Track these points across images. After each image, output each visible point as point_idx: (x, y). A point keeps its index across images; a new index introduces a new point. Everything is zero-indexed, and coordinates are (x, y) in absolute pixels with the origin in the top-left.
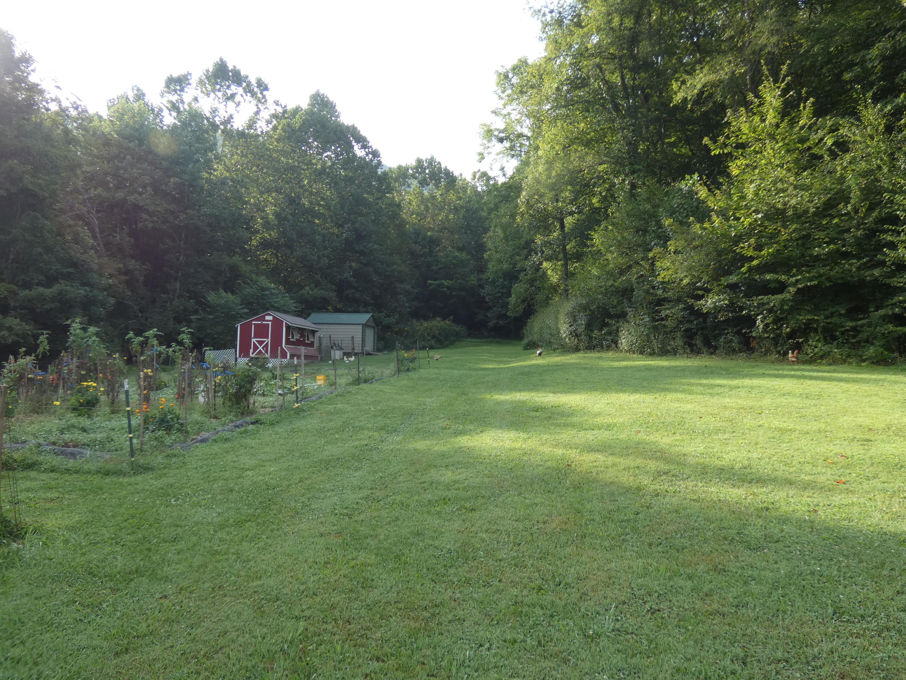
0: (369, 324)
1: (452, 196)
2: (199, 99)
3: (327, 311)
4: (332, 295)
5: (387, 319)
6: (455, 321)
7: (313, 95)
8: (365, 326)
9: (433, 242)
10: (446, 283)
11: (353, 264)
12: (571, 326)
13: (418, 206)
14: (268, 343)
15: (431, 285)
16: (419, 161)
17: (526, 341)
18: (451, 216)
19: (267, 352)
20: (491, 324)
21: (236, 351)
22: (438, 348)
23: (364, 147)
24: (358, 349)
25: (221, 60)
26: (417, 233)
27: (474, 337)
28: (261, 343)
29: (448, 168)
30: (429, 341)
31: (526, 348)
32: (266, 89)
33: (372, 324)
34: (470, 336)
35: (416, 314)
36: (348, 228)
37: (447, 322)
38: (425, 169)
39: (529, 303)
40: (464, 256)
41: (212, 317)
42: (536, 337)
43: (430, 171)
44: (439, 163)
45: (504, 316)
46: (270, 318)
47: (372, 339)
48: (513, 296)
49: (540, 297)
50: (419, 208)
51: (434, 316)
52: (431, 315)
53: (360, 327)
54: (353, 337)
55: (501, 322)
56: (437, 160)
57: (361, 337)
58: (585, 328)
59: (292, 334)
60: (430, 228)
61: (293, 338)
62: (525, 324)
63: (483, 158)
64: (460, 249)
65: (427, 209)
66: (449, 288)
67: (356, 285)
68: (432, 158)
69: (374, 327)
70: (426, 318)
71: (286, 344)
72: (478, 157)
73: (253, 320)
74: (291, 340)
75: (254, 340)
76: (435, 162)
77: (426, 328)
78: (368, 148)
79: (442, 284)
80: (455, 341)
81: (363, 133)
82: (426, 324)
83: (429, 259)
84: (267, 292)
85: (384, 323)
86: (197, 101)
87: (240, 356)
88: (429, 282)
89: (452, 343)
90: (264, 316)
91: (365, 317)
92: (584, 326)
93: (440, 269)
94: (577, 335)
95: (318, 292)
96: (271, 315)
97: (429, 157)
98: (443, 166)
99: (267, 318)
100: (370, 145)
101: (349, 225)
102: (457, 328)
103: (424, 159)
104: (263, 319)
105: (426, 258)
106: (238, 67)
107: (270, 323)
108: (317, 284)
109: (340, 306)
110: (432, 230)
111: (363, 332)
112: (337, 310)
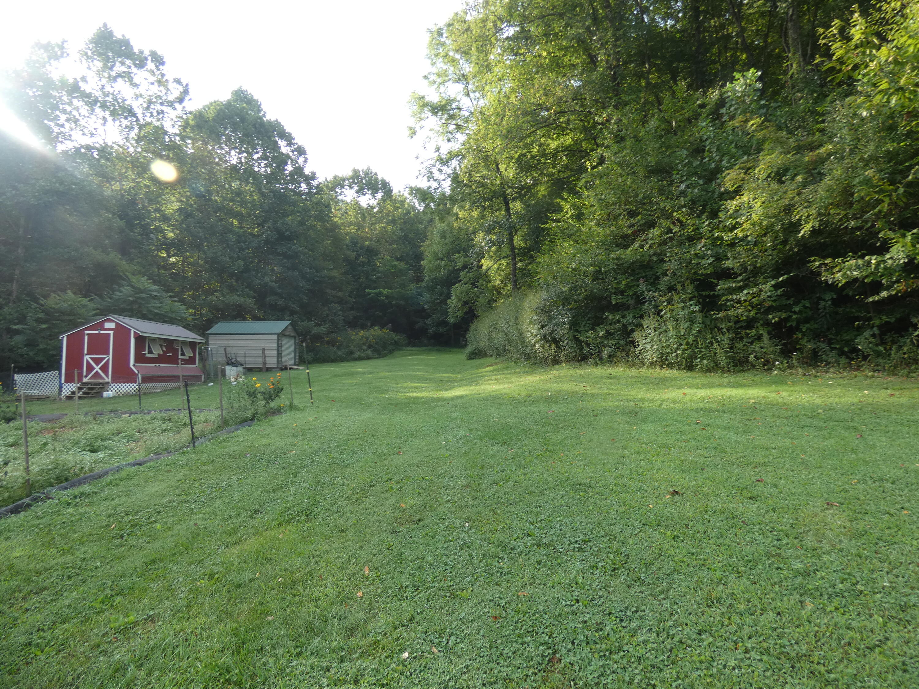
0: (286, 333)
1: (389, 206)
2: (87, 79)
3: (244, 319)
4: (250, 302)
5: (315, 328)
6: (394, 330)
7: (236, 91)
8: (281, 335)
9: (371, 252)
10: (385, 292)
11: (275, 268)
12: (542, 327)
13: (355, 216)
14: (108, 360)
15: (369, 294)
16: (356, 172)
17: (469, 349)
18: (389, 227)
19: (106, 373)
20: (431, 331)
21: (60, 374)
22: (375, 358)
23: (290, 144)
24: (272, 362)
25: (105, 25)
26: (354, 242)
27: (414, 345)
28: (97, 361)
29: (385, 178)
30: (365, 350)
31: (470, 358)
32: (163, 63)
33: (291, 332)
34: (409, 344)
35: (354, 324)
36: (269, 227)
37: (385, 330)
38: (362, 179)
39: (470, 308)
40: (402, 265)
41: (44, 326)
42: (484, 344)
43: (366, 181)
44: (376, 174)
45: (444, 323)
46: (112, 325)
47: (292, 350)
48: (453, 298)
49: (482, 301)
50: (357, 218)
51: (372, 325)
52: (369, 324)
53: (275, 337)
54: (264, 349)
55: (441, 330)
56: (374, 171)
57: (276, 348)
58: (570, 329)
59: (149, 348)
60: (368, 238)
61: (150, 352)
62: (467, 330)
63: (414, 133)
64: (398, 259)
65: (364, 218)
66: (387, 297)
67: (279, 291)
68: (368, 169)
69: (295, 337)
70: (363, 327)
71: (136, 361)
72: (409, 133)
73: (87, 329)
74: (148, 355)
75: (87, 358)
76: (372, 173)
77: (362, 337)
78: (294, 144)
79: (380, 293)
80: (393, 350)
81: (288, 129)
82: (362, 333)
83: (366, 268)
84: (143, 295)
85: (313, 332)
86: (86, 81)
87: (66, 381)
88: (368, 290)
89: (391, 352)
90: (102, 323)
91: (280, 326)
92: (567, 326)
93: (378, 278)
94: (555, 341)
95: (234, 298)
96: (113, 321)
97: (365, 169)
98: (380, 178)
99: (108, 325)
100: (295, 142)
101: (270, 224)
102: (396, 337)
103: (360, 170)
104: (100, 326)
105: (363, 267)
106: (127, 37)
107: (112, 333)
108: (232, 290)
109: (261, 314)
110: (371, 240)
111: (278, 344)
112: (256, 318)
